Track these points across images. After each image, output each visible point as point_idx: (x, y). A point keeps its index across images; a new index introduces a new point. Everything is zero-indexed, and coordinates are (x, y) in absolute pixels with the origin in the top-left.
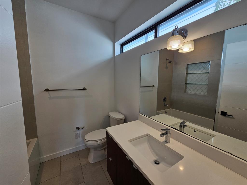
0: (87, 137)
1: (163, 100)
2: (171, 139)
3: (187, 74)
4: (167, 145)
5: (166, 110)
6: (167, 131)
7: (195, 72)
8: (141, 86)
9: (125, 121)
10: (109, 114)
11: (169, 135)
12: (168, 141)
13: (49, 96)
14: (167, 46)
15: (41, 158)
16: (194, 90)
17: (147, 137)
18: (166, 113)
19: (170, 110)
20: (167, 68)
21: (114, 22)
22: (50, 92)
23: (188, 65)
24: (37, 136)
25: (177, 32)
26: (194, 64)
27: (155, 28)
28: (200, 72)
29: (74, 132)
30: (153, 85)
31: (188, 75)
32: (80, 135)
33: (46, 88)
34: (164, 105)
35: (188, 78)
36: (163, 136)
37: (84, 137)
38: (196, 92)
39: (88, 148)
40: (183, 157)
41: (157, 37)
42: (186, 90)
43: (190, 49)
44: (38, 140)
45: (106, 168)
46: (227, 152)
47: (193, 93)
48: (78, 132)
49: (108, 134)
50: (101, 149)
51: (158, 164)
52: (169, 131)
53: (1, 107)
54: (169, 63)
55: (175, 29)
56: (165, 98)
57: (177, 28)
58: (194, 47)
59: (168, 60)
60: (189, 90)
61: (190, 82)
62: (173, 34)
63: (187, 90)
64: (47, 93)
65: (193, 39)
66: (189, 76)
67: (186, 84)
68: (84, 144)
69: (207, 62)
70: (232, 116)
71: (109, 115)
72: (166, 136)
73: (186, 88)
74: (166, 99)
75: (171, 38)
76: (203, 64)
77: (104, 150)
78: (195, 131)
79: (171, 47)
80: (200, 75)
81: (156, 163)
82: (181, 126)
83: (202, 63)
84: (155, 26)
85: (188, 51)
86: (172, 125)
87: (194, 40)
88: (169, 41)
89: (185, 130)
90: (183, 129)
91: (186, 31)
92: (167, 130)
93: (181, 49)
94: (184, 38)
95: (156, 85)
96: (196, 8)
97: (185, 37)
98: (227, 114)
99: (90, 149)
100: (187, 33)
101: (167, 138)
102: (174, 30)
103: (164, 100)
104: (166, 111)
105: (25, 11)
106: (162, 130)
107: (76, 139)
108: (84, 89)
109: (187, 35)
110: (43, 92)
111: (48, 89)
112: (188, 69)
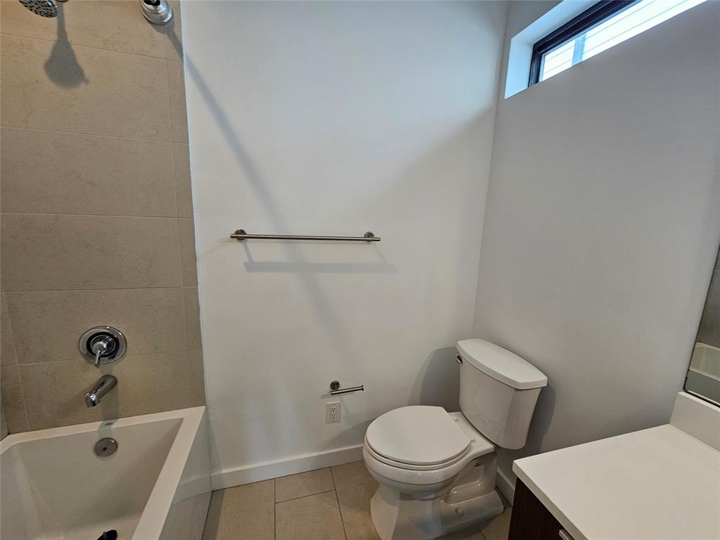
0: (376, 441)
10: (457, 343)
13: (247, 259)
15: (216, 473)
22: (249, 243)
24: (205, 402)
29: (324, 397)
33: (237, 229)
44: (207, 413)
48: (335, 400)
64: (239, 245)
107: (327, 423)
108: (370, 237)
110: (228, 241)
111: (242, 232)
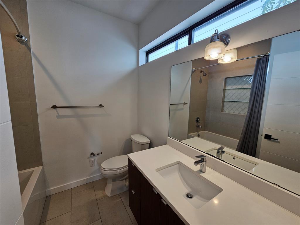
0: (104, 165)
1: (195, 121)
2: (207, 168)
3: (225, 89)
4: (202, 174)
5: (199, 132)
6: (202, 159)
7: (234, 87)
8: (170, 104)
9: (151, 146)
10: (130, 136)
11: (204, 163)
12: (203, 170)
13: (57, 115)
14: (205, 54)
15: (47, 190)
16: (232, 109)
17: (177, 165)
18: (199, 136)
19: (204, 132)
20: (201, 81)
21: (138, 25)
22: (58, 109)
23: (226, 78)
24: (43, 164)
25: (218, 38)
26: (234, 78)
27: (189, 33)
28: (240, 87)
29: (88, 158)
30: (184, 103)
31: (226, 91)
32: (96, 163)
33: (53, 105)
34: (197, 126)
35: (226, 94)
36: (198, 164)
37: (101, 165)
38: (235, 112)
39: (104, 178)
40: (222, 190)
41: (192, 43)
42: (223, 109)
43: (232, 58)
44: (43, 168)
45: (127, 203)
46: (274, 184)
47: (232, 112)
48: (93, 159)
49: (130, 162)
50: (121, 179)
51: (191, 198)
52: (204, 158)
53: (1, 124)
54: (204, 76)
55: (215, 33)
56: (198, 118)
57: (217, 33)
58: (237, 57)
59: (202, 72)
60: (226, 109)
61: (228, 99)
62: (212, 40)
63: (225, 108)
64: (54, 110)
65: (236, 47)
66: (228, 92)
67: (224, 101)
68: (101, 174)
69: (248, 76)
70: (278, 140)
71: (130, 138)
72: (202, 164)
73: (223, 106)
74: (199, 120)
75: (209, 44)
76: (243, 78)
77: (125, 180)
78: (234, 158)
79: (209, 56)
80: (240, 91)
81: (189, 196)
82: (218, 152)
83: (242, 76)
84: (190, 30)
85: (229, 61)
86: (207, 151)
87: (237, 49)
88: (207, 48)
89: (223, 157)
90: (222, 156)
91: (228, 36)
92: (202, 157)
93: (221, 59)
94: (226, 46)
95: (188, 102)
96: (240, 9)
97: (226, 43)
98: (272, 137)
99: (107, 179)
100: (229, 39)
101: (202, 167)
102: (213, 35)
103: (197, 121)
104: (200, 134)
105: (26, 6)
106: (197, 157)
107: (90, 167)
108: (101, 106)
109: (229, 42)
110: (50, 109)
111: (55, 106)
112: (226, 83)
